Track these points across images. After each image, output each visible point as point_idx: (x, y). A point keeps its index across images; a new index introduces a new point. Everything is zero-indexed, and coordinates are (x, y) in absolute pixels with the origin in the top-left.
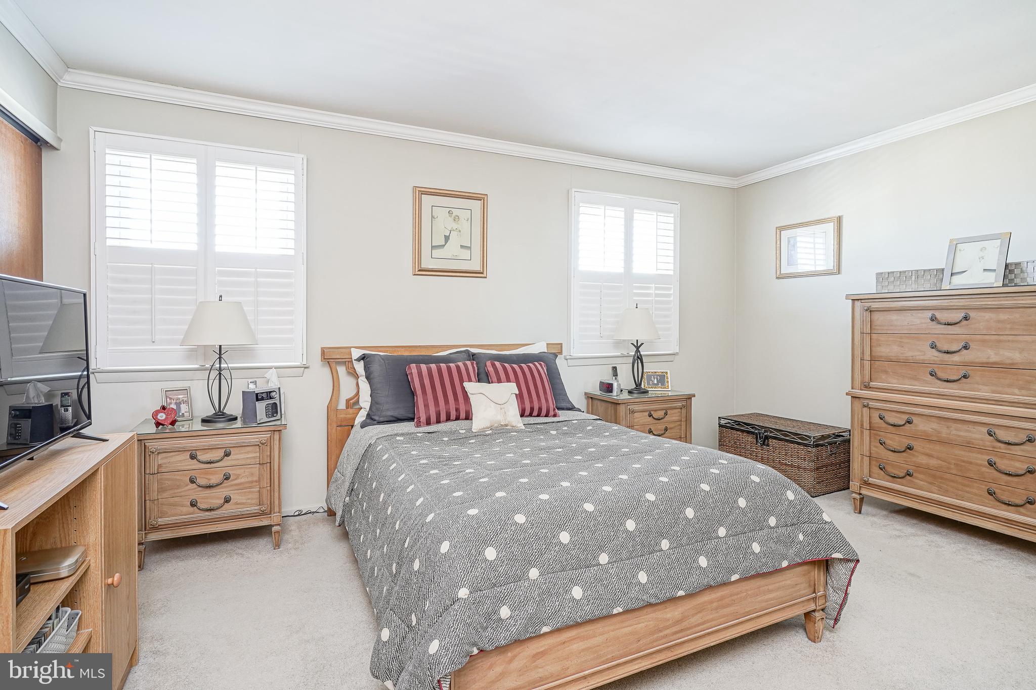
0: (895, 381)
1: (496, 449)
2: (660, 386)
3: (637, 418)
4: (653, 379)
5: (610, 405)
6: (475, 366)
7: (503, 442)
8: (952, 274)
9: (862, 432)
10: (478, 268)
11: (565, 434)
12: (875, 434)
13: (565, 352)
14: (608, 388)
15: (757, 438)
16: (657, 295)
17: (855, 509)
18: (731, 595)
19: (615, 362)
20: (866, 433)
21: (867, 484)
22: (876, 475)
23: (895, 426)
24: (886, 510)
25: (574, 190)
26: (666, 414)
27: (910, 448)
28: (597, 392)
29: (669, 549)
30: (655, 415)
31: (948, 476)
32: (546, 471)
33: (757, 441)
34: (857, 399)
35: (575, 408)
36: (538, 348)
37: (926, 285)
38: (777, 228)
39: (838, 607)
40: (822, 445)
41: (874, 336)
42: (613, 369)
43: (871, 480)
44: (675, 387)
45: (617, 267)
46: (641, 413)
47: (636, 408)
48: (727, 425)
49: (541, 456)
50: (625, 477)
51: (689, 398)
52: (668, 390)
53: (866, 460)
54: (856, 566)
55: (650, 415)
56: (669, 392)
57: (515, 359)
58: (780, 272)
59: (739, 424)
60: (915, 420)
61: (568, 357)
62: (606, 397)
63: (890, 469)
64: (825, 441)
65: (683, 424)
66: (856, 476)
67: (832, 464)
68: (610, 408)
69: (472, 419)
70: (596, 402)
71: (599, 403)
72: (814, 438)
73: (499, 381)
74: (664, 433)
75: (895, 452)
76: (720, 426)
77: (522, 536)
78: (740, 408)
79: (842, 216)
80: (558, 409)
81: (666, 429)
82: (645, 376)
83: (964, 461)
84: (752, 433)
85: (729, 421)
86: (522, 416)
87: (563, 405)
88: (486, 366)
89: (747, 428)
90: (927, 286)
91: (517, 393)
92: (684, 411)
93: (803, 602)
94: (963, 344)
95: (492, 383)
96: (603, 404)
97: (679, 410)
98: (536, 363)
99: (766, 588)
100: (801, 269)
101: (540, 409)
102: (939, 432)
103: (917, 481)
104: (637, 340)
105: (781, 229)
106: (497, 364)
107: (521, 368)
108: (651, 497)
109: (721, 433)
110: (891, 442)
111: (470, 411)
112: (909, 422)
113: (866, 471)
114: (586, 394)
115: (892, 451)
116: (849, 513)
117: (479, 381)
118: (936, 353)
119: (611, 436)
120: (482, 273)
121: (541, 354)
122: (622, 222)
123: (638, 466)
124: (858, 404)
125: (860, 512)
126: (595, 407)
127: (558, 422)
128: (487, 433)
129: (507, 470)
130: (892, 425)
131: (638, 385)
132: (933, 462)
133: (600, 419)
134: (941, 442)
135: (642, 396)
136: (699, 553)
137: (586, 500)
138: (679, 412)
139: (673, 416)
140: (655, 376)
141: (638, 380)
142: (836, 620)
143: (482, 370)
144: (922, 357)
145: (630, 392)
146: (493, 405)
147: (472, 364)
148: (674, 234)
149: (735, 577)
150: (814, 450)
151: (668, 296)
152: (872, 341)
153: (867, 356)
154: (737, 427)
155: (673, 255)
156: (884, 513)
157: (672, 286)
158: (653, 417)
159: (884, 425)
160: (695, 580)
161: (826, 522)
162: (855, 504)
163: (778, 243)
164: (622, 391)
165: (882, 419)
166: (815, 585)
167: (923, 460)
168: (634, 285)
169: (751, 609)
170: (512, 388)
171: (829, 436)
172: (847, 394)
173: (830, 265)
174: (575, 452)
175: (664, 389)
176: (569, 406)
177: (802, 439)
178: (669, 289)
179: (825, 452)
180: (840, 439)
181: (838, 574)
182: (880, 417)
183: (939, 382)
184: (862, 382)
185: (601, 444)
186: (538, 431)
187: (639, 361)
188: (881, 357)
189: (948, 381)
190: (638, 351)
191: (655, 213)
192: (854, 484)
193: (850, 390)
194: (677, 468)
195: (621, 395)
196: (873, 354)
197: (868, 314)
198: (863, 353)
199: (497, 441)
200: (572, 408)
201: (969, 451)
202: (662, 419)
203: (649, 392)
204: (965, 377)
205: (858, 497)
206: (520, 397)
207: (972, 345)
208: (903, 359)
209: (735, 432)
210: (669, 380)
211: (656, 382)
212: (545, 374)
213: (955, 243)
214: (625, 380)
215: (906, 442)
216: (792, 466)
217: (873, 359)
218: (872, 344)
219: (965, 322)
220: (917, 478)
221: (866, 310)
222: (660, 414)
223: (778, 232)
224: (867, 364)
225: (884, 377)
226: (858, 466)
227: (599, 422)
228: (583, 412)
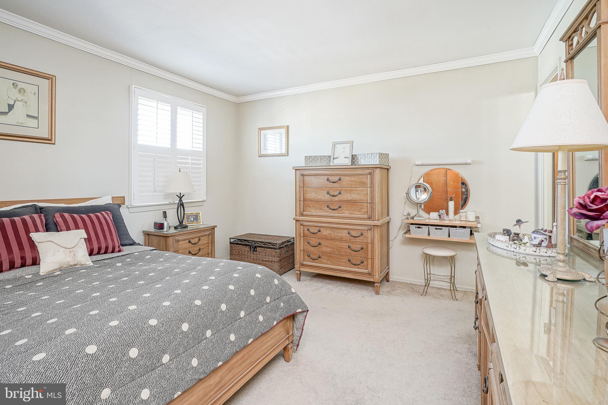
0: (313, 211)
1: (65, 288)
2: (195, 222)
3: (181, 245)
4: (190, 218)
5: (162, 238)
6: (43, 218)
7: (72, 280)
8: (334, 159)
9: (300, 238)
10: (46, 135)
11: (130, 264)
12: (306, 239)
13: (127, 203)
14: (160, 226)
15: (250, 248)
16: (192, 164)
17: (298, 279)
18: (248, 353)
19: (164, 208)
20: (302, 238)
21: (303, 265)
22: (306, 260)
23: (314, 233)
24: (310, 276)
25: (134, 86)
26: (199, 240)
27: (320, 244)
28: (151, 229)
29: (212, 335)
30: (193, 241)
31: (334, 255)
32: (115, 299)
33: (250, 250)
34: (298, 221)
35: (136, 243)
36: (105, 200)
37: (323, 164)
38: (259, 128)
39: (299, 338)
40: (282, 248)
41: (305, 188)
42: (163, 213)
43: (305, 263)
44: (204, 222)
45: (166, 143)
46: (184, 241)
47: (180, 238)
48: (235, 242)
49: (110, 286)
50: (178, 291)
51: (213, 228)
52: (200, 224)
53: (302, 252)
54: (307, 313)
55: (190, 242)
56: (201, 226)
57: (83, 209)
58: (260, 153)
59: (241, 241)
60: (322, 229)
61: (129, 206)
62: (159, 232)
63: (312, 256)
64: (284, 245)
65: (210, 245)
66: (298, 262)
67: (287, 257)
68: (162, 240)
69: (39, 264)
70: (151, 237)
71: (153, 237)
72: (279, 244)
73: (68, 229)
74: (199, 252)
75: (314, 247)
76: (231, 243)
77: (94, 365)
78: (240, 231)
79: (289, 126)
80: (122, 245)
81: (200, 250)
82: (185, 217)
83: (340, 248)
84: (248, 245)
85: (235, 240)
86: (91, 254)
87: (126, 242)
88: (54, 217)
89: (245, 243)
90: (325, 164)
91: (86, 237)
92: (210, 237)
93: (283, 341)
94: (338, 192)
95: (61, 231)
96: (156, 237)
97: (208, 236)
98: (103, 212)
99: (266, 340)
100: (270, 152)
101: (107, 248)
102: (331, 235)
103: (323, 260)
104: (180, 193)
105: (261, 129)
106: (66, 215)
107: (89, 217)
108: (198, 302)
109: (231, 247)
110: (312, 242)
111: (38, 257)
112: (319, 231)
113: (302, 259)
114: (143, 232)
115: (313, 246)
116: (295, 282)
117: (47, 231)
118: (330, 197)
119: (165, 260)
120: (50, 140)
121: (107, 205)
122: (169, 113)
123: (187, 281)
124: (298, 224)
125: (300, 281)
126: (150, 241)
127: (122, 256)
128: (55, 274)
129: (77, 306)
130: (313, 233)
131: (181, 223)
132: (329, 250)
133: (155, 249)
134: (332, 239)
135: (184, 230)
136: (229, 332)
137: (151, 317)
138: (207, 238)
139: (204, 241)
140: (192, 216)
141: (181, 220)
142: (298, 346)
143: (50, 221)
144: (324, 199)
145: (176, 228)
146: (62, 249)
147: (40, 217)
148: (203, 126)
149: (250, 341)
150: (279, 251)
151: (200, 164)
152: (304, 191)
153: (302, 199)
154: (240, 243)
155: (202, 139)
156: (309, 278)
157: (202, 158)
158: (191, 243)
159: (309, 234)
160: (228, 351)
161: (293, 293)
162: (297, 276)
163: (259, 137)
164: (170, 227)
165: (308, 231)
166: (288, 329)
167: (325, 249)
168: (178, 156)
169: (259, 356)
170: (82, 233)
171: (285, 242)
172: (294, 219)
173: (284, 151)
174: (139, 278)
175: (198, 224)
176: (131, 242)
177: (273, 245)
178: (200, 160)
179: (284, 251)
180: (290, 243)
181: (299, 320)
182: (308, 230)
183: (330, 210)
184: (300, 212)
185: (159, 268)
186: (106, 265)
187: (182, 207)
188: (308, 199)
189: (334, 210)
190: (181, 200)
191: (191, 111)
192: (297, 266)
193: (295, 216)
194: (213, 278)
195: (169, 231)
196: (305, 197)
197: (302, 177)
198: (300, 197)
199: (66, 280)
200: (133, 244)
201: (342, 242)
202: (197, 243)
203: (189, 227)
204: (340, 207)
205: (299, 272)
206: (88, 240)
207: (342, 192)
208: (317, 200)
209: (239, 246)
210: (201, 218)
211: (192, 220)
212: (111, 220)
213: (334, 144)
214: (172, 220)
215: (319, 241)
216: (268, 261)
217: (304, 200)
218: (304, 193)
219: (339, 181)
220: (323, 259)
221: (301, 175)
222: (196, 240)
223: (259, 131)
224: (302, 203)
225: (309, 209)
226: (299, 256)
227: (155, 252)
228: (142, 245)
